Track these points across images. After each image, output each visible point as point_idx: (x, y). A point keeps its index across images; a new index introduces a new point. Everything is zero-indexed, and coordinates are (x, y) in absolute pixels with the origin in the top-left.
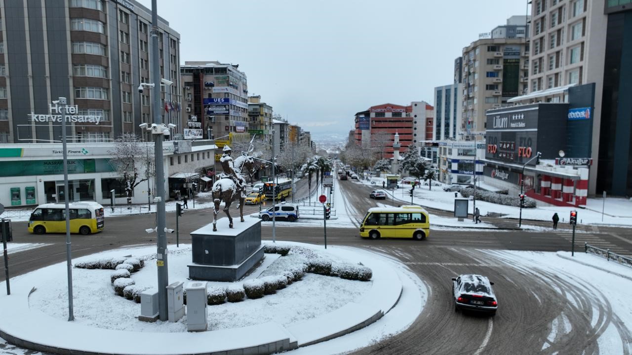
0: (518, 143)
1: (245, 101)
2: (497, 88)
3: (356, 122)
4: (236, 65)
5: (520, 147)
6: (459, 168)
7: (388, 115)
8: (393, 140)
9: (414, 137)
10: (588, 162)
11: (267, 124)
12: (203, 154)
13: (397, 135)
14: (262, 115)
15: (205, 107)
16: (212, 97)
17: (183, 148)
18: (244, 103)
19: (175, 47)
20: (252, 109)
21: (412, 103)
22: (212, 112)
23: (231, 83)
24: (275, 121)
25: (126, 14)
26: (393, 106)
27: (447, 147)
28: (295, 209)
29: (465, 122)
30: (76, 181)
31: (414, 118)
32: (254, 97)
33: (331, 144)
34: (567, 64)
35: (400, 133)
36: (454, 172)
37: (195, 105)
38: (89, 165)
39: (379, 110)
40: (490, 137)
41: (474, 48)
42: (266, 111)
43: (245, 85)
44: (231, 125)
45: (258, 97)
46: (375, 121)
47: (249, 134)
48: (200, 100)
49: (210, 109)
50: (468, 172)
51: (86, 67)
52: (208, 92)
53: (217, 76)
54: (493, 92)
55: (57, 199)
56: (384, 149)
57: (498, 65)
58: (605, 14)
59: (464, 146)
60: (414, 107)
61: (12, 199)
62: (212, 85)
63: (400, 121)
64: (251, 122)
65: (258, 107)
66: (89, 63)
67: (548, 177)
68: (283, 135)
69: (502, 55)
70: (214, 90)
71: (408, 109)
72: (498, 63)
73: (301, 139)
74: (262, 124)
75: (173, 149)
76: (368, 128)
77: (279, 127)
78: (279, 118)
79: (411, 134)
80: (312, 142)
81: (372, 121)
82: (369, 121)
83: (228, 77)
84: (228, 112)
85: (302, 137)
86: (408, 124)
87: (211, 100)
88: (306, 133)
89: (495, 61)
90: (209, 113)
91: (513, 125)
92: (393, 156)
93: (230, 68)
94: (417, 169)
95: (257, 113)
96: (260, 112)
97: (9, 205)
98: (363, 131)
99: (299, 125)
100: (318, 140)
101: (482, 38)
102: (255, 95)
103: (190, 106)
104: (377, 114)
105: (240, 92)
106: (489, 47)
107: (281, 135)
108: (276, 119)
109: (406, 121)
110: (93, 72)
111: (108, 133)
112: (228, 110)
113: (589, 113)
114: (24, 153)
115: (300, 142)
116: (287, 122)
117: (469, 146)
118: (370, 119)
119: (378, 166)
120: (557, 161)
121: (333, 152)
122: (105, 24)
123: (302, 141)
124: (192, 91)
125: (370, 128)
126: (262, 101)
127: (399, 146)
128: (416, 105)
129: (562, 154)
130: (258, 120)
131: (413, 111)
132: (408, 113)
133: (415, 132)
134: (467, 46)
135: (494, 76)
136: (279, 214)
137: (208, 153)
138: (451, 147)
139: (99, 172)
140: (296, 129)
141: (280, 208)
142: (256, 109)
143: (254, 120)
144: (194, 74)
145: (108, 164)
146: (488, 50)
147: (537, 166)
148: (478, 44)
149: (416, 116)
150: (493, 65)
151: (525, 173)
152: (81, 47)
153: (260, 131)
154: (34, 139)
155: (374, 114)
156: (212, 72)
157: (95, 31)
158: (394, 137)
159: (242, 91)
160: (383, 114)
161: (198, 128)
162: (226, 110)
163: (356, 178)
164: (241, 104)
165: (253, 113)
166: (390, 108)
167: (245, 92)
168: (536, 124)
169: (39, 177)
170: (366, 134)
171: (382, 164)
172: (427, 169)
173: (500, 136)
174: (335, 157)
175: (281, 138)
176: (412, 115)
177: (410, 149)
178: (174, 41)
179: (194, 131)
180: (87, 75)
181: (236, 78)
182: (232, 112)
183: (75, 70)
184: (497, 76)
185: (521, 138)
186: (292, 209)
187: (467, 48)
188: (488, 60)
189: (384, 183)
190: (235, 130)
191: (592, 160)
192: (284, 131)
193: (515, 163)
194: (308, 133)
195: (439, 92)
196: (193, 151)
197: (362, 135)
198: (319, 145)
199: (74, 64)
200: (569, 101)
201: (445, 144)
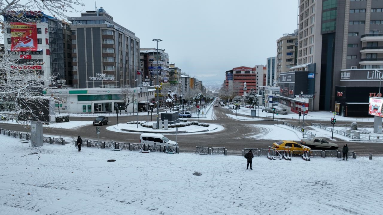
0: (289, 88)
1: (168, 67)
2: (292, 61)
3: (226, 76)
4: (164, 49)
5: (290, 90)
6: (273, 100)
7: (243, 72)
8: (243, 86)
9: (257, 84)
10: (313, 96)
11: (178, 78)
12: (150, 93)
13: (245, 83)
14: (176, 74)
15: (149, 71)
16: (153, 66)
17: (144, 90)
18: (167, 68)
19: (138, 45)
20: (171, 71)
21: (256, 66)
22: (153, 73)
23: (162, 59)
24: (182, 76)
25: (121, 35)
26: (245, 68)
27: (268, 90)
28: (190, 113)
29: (278, 77)
30: (104, 103)
31: (257, 74)
32: (172, 65)
33: (216, 87)
34: (309, 54)
35: (247, 82)
36: (270, 102)
37: (145, 70)
38: (110, 97)
39: (238, 70)
40: (281, 85)
41: (281, 41)
42: (178, 71)
43: (168, 59)
44: (161, 79)
45: (174, 65)
46: (236, 76)
47: (169, 83)
48: (147, 68)
49: (152, 72)
50: (277, 102)
51: (108, 58)
52: (151, 64)
53: (154, 56)
54: (290, 63)
55: (98, 110)
56: (239, 91)
57: (292, 49)
58: (321, 34)
59: (275, 89)
60: (257, 68)
61: (83, 110)
62: (153, 60)
63: (249, 76)
64: (170, 77)
65: (174, 70)
66: (109, 57)
67: (298, 103)
68: (186, 83)
69: (294, 44)
70: (154, 63)
71: (253, 69)
72: (292, 48)
73: (197, 85)
74: (176, 78)
75: (140, 91)
76: (232, 80)
77: (184, 79)
78: (184, 74)
79: (255, 83)
80: (203, 86)
81: (234, 76)
82: (232, 76)
83: (160, 56)
84: (160, 73)
85: (197, 84)
86: (254, 77)
87: (152, 67)
88: (199, 81)
89: (291, 47)
90: (151, 73)
91: (288, 80)
92: (243, 95)
93: (161, 52)
94: (249, 100)
95: (173, 72)
96: (175, 72)
97: (82, 112)
98: (229, 81)
99: (195, 78)
100: (208, 85)
101: (284, 36)
102: (172, 64)
103: (142, 70)
104: (237, 72)
105: (166, 63)
106: (288, 41)
107: (185, 83)
108: (183, 75)
109: (253, 76)
110: (110, 60)
111: (115, 84)
112: (160, 72)
113: (313, 76)
114: (88, 92)
115: (196, 87)
116: (189, 76)
117: (277, 89)
118: (233, 75)
119: (235, 99)
120: (300, 96)
121: (216, 92)
122: (114, 40)
123: (197, 86)
124: (143, 63)
125: (233, 79)
126: (176, 66)
127: (247, 89)
128: (258, 67)
129: (302, 93)
130: (174, 76)
131: (256, 70)
132: (253, 72)
133: (257, 81)
134: (279, 39)
135: (291, 55)
136: (184, 115)
137: (152, 92)
138: (269, 90)
139: (113, 100)
140: (194, 80)
141: (185, 113)
142: (173, 71)
143: (172, 76)
144: (144, 55)
145: (117, 97)
146: (288, 42)
147: (295, 98)
148: (283, 39)
149: (258, 73)
150: (290, 49)
151: (291, 101)
152: (106, 50)
153: (174, 82)
154: (94, 87)
155: (235, 72)
156: (153, 54)
157: (111, 44)
158: (244, 84)
159: (166, 62)
160: (240, 72)
161: (149, 81)
162: (159, 72)
163: (223, 105)
164: (165, 69)
165: (171, 72)
166: (244, 68)
167: (168, 62)
168: (294, 80)
169: (93, 101)
170: (231, 82)
171: (238, 98)
172: (253, 100)
173: (284, 85)
174: (217, 95)
175: (185, 85)
176: (256, 72)
177: (251, 90)
178: (138, 42)
179: (147, 83)
180: (108, 61)
181: (164, 56)
182: (162, 73)
183: (103, 59)
184: (292, 55)
185: (290, 86)
186: (189, 113)
187: (278, 40)
188: (287, 47)
189: (234, 107)
190: (163, 82)
191: (315, 96)
192: (187, 81)
193: (289, 97)
194: (201, 81)
195: (269, 61)
196: (148, 91)
197: (229, 83)
198: (208, 88)
199: (103, 57)
200: (308, 70)
201: (267, 88)
